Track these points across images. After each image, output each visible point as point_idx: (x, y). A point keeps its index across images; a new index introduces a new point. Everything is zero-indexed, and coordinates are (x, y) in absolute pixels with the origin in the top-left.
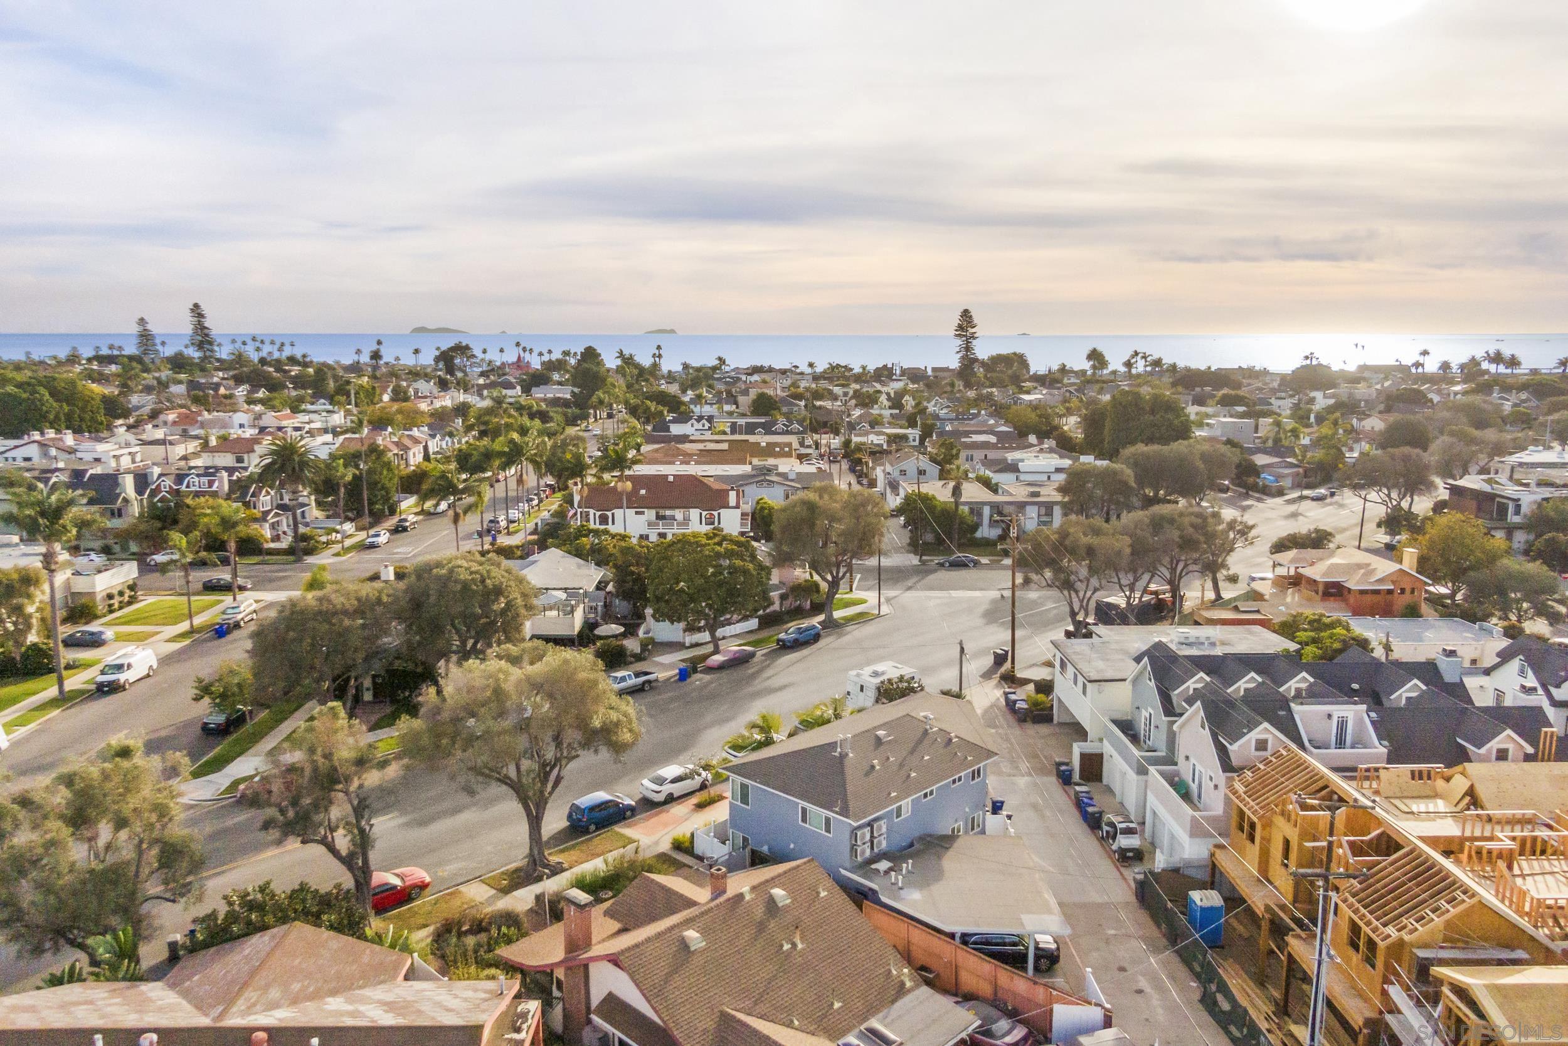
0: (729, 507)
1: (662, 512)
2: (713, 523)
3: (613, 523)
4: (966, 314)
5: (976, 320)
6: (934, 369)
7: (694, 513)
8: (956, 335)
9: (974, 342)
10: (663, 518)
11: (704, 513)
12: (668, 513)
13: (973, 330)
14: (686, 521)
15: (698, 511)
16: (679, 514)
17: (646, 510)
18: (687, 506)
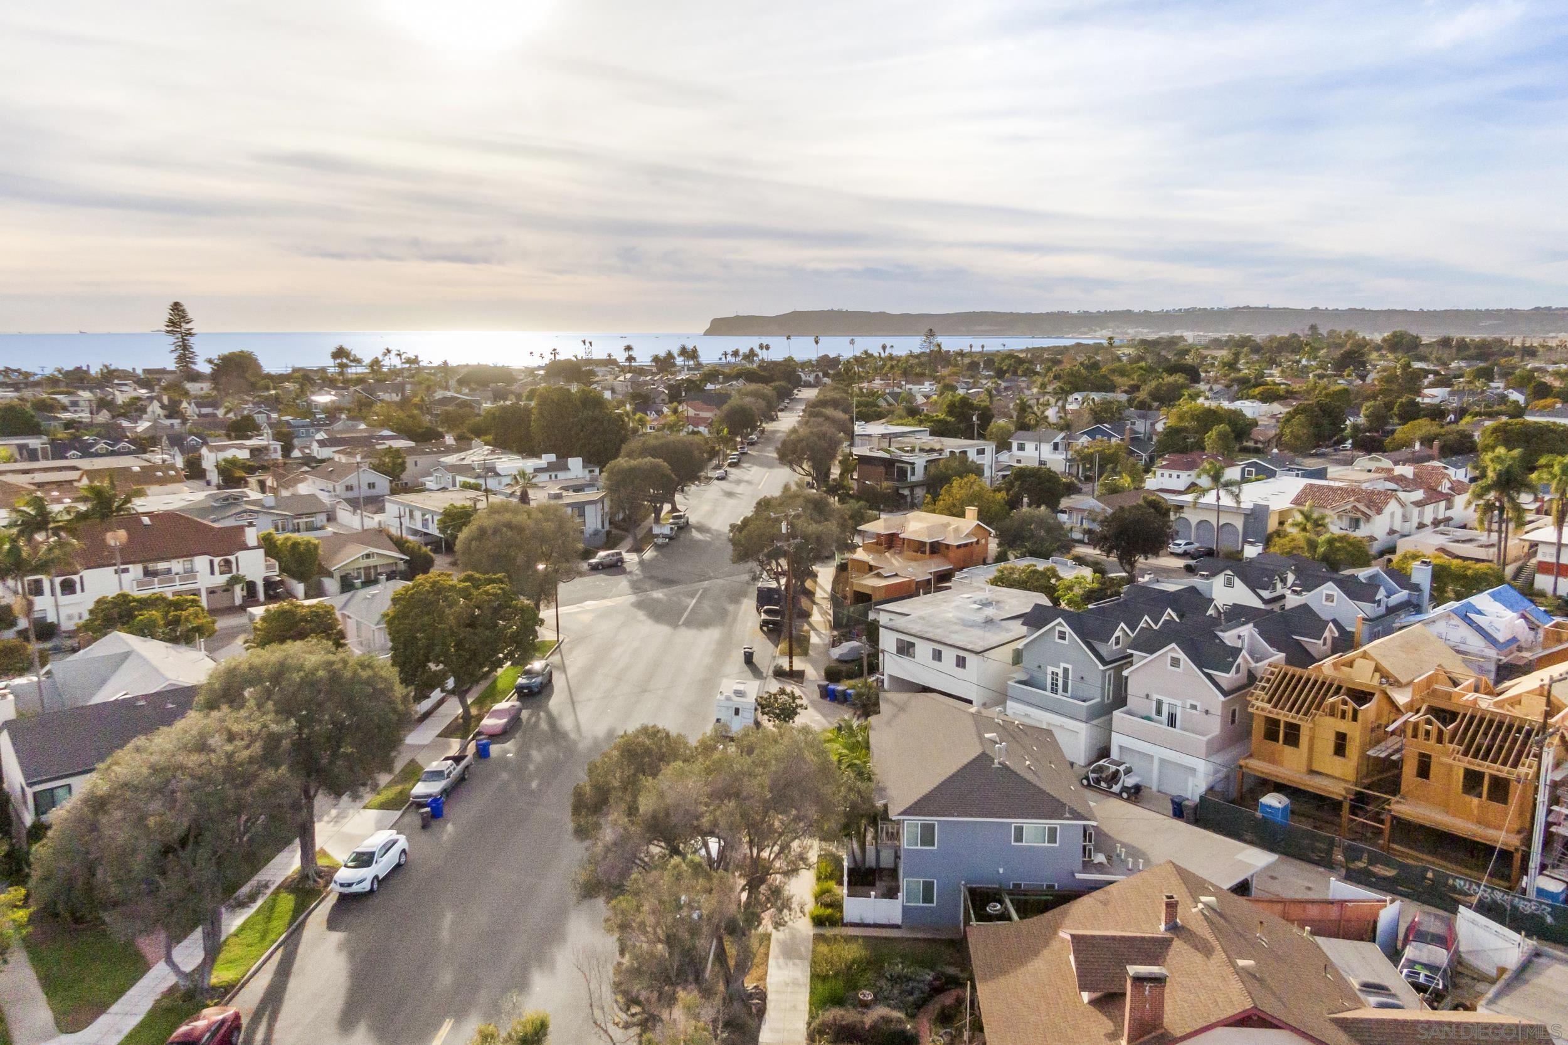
0: (247, 548)
1: (151, 566)
2: (230, 572)
3: (83, 590)
4: (176, 307)
5: (190, 315)
6: (145, 371)
7: (201, 563)
8: (168, 332)
9: (192, 340)
10: (155, 574)
11: (217, 560)
12: (161, 566)
13: (188, 326)
14: (190, 574)
15: (206, 558)
16: (177, 566)
17: (130, 566)
18: (190, 554)
